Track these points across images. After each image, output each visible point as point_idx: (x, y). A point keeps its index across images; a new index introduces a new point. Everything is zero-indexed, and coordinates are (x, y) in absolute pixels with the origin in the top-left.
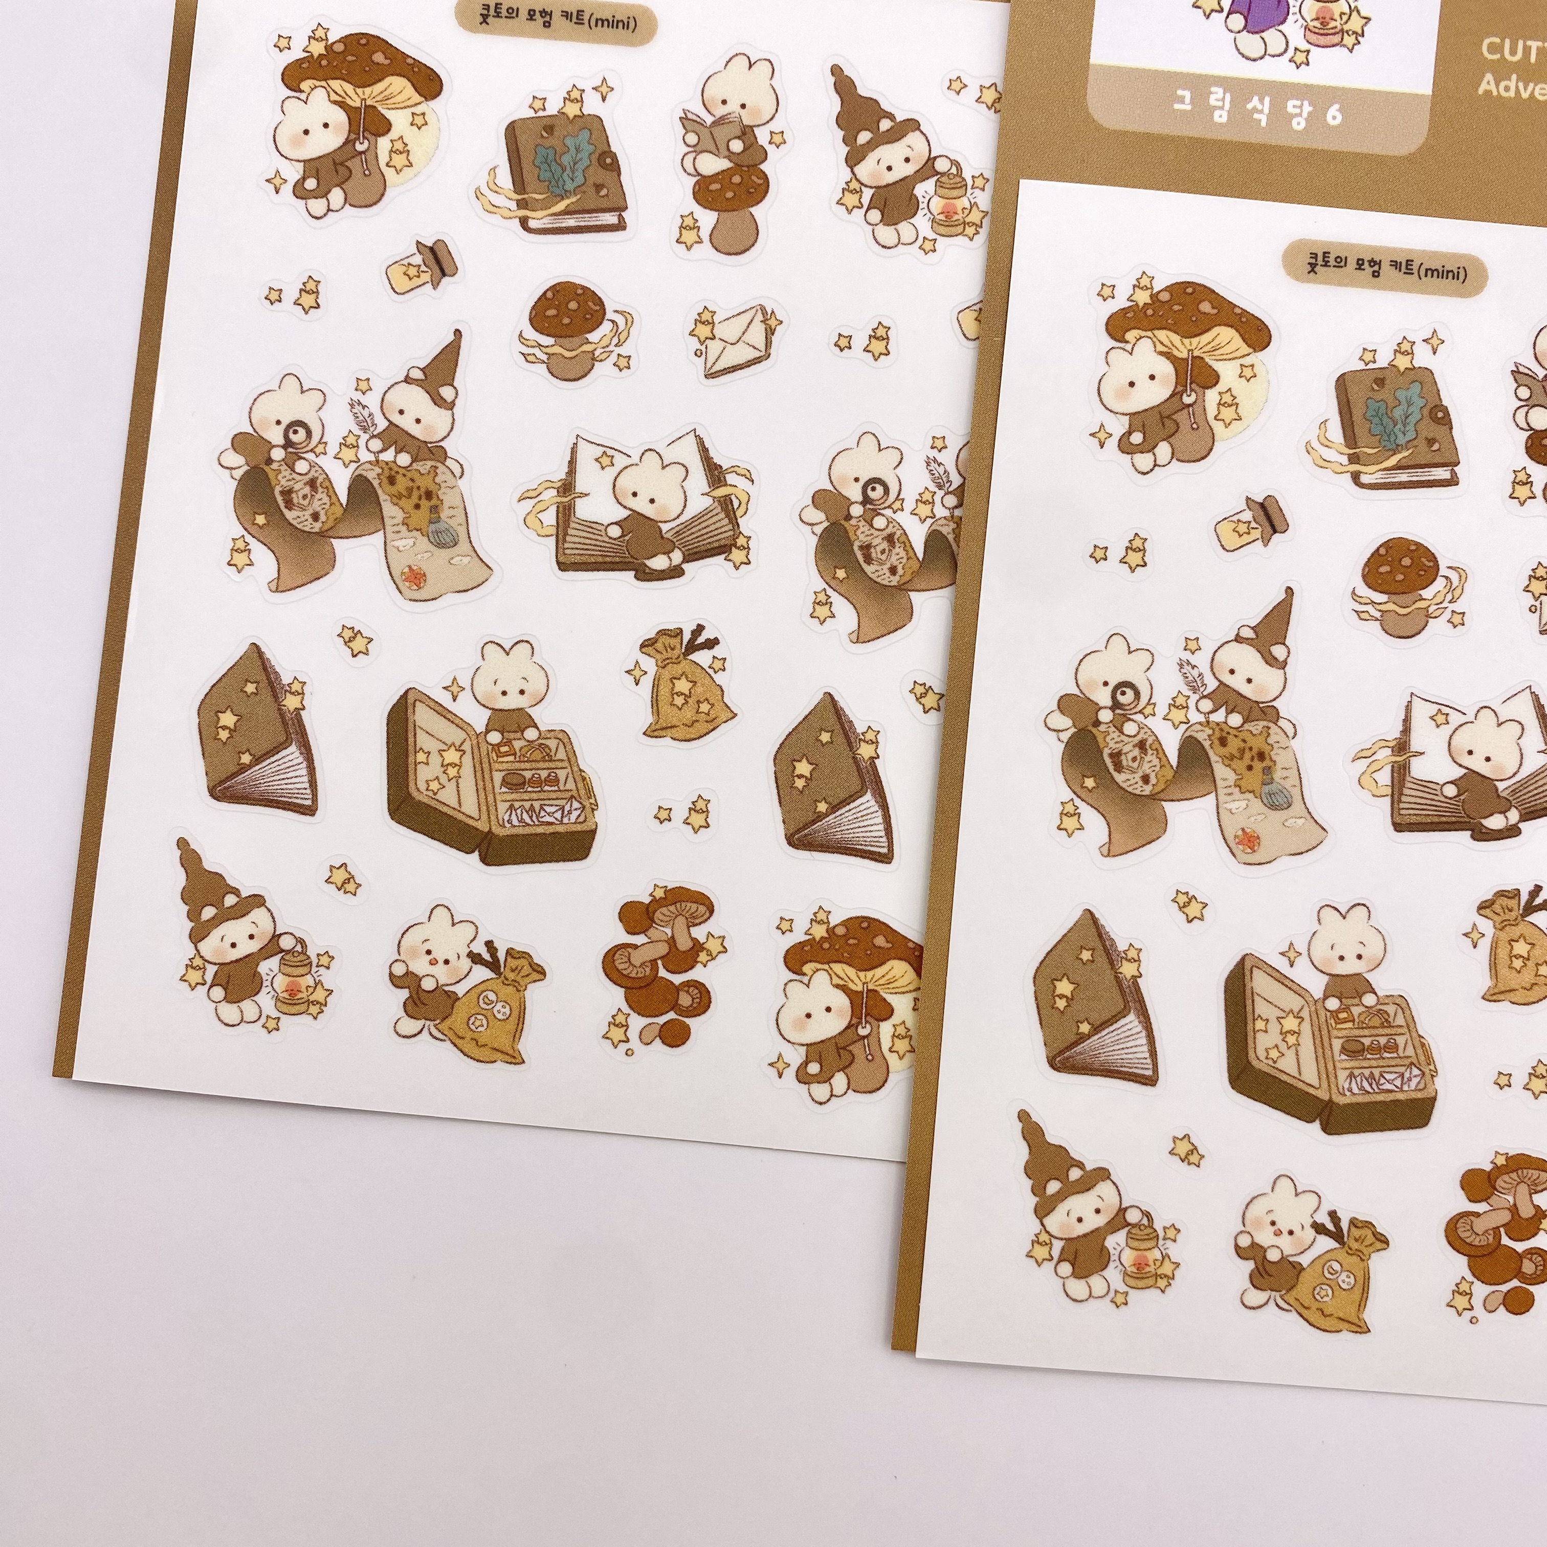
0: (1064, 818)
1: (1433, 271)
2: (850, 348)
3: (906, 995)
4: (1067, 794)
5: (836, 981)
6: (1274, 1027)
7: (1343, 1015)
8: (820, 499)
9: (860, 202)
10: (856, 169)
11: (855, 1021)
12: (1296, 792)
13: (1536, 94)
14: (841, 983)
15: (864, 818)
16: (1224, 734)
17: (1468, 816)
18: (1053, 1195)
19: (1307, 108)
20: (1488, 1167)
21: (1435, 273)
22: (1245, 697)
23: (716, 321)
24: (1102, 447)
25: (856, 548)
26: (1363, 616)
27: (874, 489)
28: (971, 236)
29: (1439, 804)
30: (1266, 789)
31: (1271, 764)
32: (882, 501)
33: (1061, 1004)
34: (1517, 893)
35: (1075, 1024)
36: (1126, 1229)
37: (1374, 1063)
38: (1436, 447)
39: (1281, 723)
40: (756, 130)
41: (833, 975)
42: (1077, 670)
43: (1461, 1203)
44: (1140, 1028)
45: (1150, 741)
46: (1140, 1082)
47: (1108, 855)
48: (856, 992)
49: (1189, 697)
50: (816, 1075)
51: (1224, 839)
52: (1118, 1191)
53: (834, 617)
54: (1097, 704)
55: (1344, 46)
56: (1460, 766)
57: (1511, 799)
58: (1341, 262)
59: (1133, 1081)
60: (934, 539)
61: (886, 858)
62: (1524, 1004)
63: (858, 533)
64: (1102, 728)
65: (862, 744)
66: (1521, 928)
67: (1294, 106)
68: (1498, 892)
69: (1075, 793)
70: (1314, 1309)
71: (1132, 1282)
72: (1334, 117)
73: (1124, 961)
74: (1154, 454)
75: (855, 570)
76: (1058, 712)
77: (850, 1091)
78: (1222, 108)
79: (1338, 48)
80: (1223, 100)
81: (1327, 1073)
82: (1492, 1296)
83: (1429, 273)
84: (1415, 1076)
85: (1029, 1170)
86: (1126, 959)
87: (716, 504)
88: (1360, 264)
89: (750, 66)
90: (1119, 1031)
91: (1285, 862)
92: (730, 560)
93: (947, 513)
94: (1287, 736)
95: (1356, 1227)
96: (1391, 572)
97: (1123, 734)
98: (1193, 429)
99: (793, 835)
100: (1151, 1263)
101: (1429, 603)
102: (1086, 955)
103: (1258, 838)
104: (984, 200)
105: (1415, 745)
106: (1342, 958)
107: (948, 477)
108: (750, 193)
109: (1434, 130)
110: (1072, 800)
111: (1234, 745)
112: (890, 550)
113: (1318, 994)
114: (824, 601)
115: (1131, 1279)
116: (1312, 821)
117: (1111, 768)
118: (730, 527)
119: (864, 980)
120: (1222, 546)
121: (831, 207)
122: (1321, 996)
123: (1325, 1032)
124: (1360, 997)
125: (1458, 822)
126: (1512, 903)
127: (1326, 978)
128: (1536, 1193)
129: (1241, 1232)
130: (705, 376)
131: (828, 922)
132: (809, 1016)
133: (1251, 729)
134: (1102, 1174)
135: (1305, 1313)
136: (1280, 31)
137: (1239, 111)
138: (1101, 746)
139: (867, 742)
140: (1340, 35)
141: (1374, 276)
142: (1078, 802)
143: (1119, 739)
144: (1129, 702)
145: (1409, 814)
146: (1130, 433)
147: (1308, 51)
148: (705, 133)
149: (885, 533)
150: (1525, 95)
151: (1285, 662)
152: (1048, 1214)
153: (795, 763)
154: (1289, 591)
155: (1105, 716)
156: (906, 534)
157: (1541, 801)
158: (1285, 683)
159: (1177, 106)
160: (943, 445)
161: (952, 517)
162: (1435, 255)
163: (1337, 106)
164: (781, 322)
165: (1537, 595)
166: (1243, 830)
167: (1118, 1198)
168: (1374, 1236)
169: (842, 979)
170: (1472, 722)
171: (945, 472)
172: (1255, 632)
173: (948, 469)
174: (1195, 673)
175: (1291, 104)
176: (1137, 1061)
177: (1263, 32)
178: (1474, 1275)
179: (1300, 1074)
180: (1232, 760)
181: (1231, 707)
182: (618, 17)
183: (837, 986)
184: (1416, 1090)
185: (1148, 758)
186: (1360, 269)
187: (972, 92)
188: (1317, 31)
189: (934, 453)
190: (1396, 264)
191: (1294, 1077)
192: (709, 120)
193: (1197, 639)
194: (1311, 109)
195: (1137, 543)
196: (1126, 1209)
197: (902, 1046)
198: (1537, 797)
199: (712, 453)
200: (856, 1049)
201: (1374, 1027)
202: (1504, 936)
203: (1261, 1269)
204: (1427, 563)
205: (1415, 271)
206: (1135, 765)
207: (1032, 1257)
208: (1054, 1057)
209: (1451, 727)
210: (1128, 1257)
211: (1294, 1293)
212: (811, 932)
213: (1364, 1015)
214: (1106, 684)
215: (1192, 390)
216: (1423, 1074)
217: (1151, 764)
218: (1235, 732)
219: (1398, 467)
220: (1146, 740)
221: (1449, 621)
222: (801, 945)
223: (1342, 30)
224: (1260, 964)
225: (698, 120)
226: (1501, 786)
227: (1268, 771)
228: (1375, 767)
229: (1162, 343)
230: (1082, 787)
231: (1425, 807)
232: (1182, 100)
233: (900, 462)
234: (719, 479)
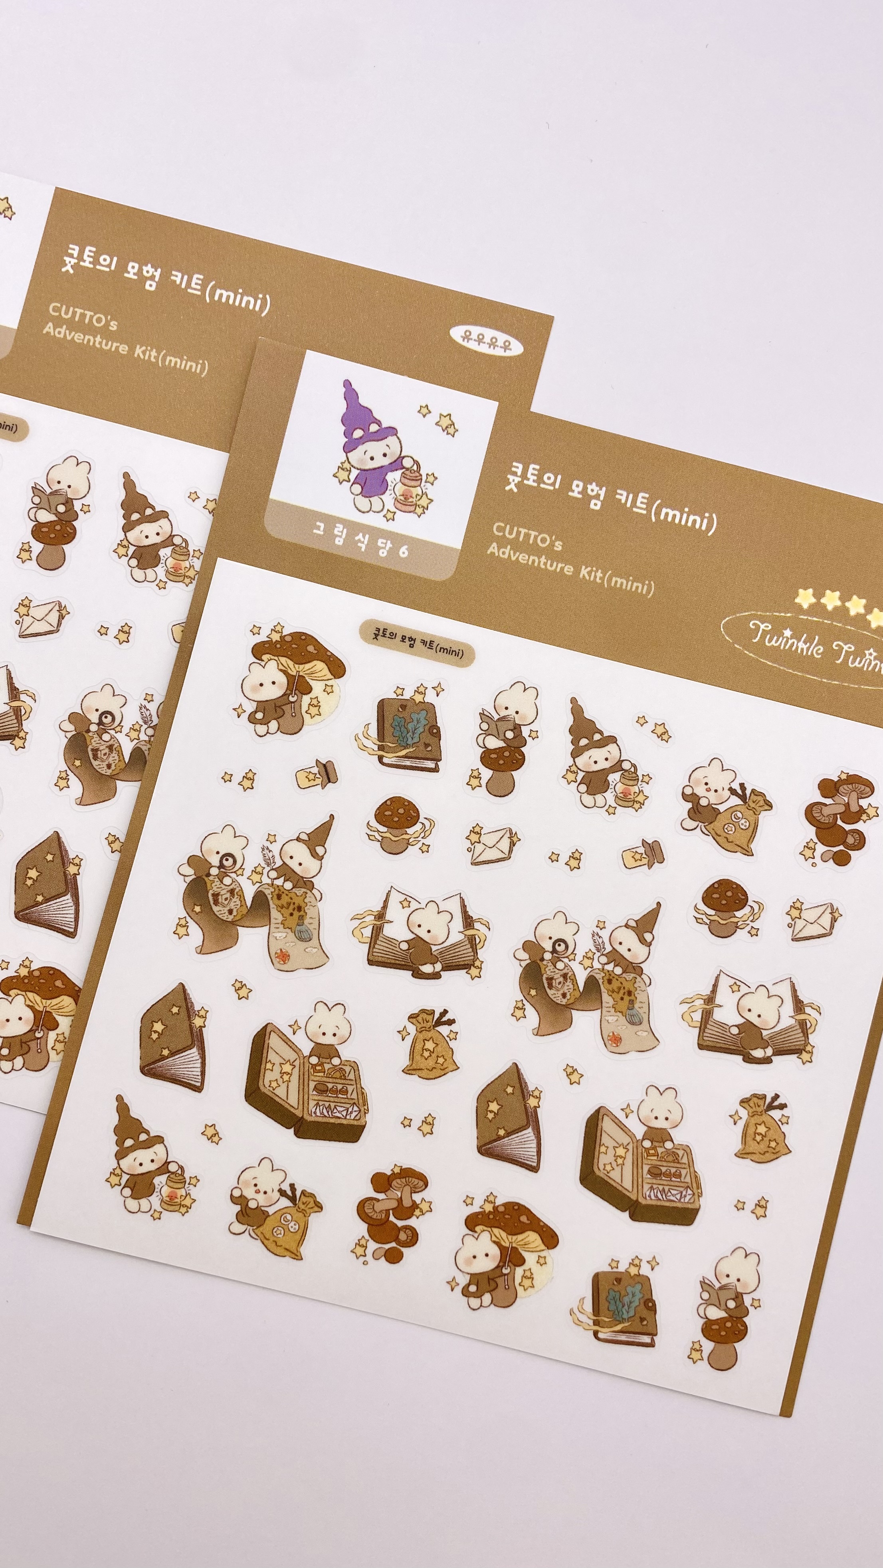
0: (179, 927)
1: (444, 649)
2: (106, 634)
3: (68, 1017)
4: (183, 914)
5: (28, 1003)
6: (277, 1069)
7: (318, 1068)
8: (73, 718)
9: (127, 553)
10: (128, 534)
11: (34, 1028)
12: (315, 933)
13: (520, 559)
14: (31, 1004)
15: (64, 909)
16: (281, 893)
17: (412, 962)
18: (128, 1148)
19: (389, 545)
20: (389, 1173)
21: (445, 651)
22: (296, 873)
23: (31, 606)
24: (239, 717)
25: (89, 749)
26: (371, 837)
27: (106, 717)
28: (187, 584)
29: (396, 952)
30: (299, 928)
31: (304, 914)
32: (110, 725)
33: (155, 1036)
34: (433, 1012)
35: (160, 1049)
36: (168, 1175)
37: (332, 1099)
38: (429, 749)
39: (314, 891)
40: (74, 502)
41: (27, 999)
42: (203, 842)
43: (369, 1192)
44: (198, 1057)
45: (237, 890)
46: (192, 1089)
47: (200, 953)
48: (39, 1011)
49: (264, 868)
50: (5, 1056)
51: (269, 953)
52: (167, 1151)
53: (69, 787)
54: (210, 864)
55: (416, 513)
56: (413, 933)
57: (439, 956)
58: (393, 636)
59: (188, 1088)
60: (137, 753)
61: (72, 935)
62: (426, 1079)
63: (93, 741)
64: (211, 878)
65: (71, 864)
66: (432, 1033)
67: (382, 543)
68: (422, 1010)
69: (188, 914)
70: (271, 1239)
71: (166, 1206)
72: (404, 552)
73: (196, 1016)
74: (268, 726)
75: (87, 763)
76: (187, 864)
77: (24, 1069)
78: (340, 537)
79: (412, 513)
80: (342, 532)
81: (303, 1101)
82: (378, 1251)
83: (442, 650)
84: (355, 1111)
85: (116, 1130)
86: (198, 1016)
87: (11, 710)
88: (403, 639)
89: (78, 464)
90: (186, 1057)
91: (302, 972)
92: (13, 744)
93: (147, 739)
94: (316, 900)
95: (305, 1195)
96: (391, 815)
97: (222, 883)
98: (292, 716)
99: (19, 912)
100: (179, 1197)
101: (410, 836)
102: (175, 1010)
103: (289, 956)
104: (197, 564)
105: (388, 917)
106: (324, 1034)
107: (151, 717)
108: (65, 537)
109: (458, 571)
110: (185, 917)
111: (285, 899)
112: (109, 754)
113: (306, 1053)
114: (64, 777)
115: (166, 1205)
116: (322, 951)
117: (212, 902)
118: (17, 725)
119: (45, 1005)
120: (298, 784)
121: (109, 553)
122: (308, 1054)
123: (306, 1076)
124: (331, 1059)
125: (405, 965)
126: (429, 1018)
127: (313, 1044)
128: (415, 1193)
129: (236, 1187)
130: (19, 636)
131: (30, 967)
132: (8, 1020)
133: (296, 892)
134: (159, 1140)
135: (266, 1242)
136: (381, 499)
137: (350, 539)
138: (208, 889)
139: (74, 864)
140: (414, 507)
141: (410, 647)
142: (188, 919)
143: (220, 886)
144: (229, 865)
145: (378, 955)
146: (256, 712)
147: (395, 513)
148: (45, 498)
149: (108, 744)
150: (514, 558)
151: (322, 857)
152: (123, 1158)
153: (29, 870)
154: (332, 817)
155: (214, 871)
156: (120, 746)
157: (456, 961)
158: (321, 868)
159: (315, 531)
160: (151, 699)
161: (150, 741)
162: (446, 640)
163: (406, 547)
164: (69, 613)
165: (473, 842)
166: (281, 950)
167: (166, 1155)
168: (315, 1203)
169: (32, 1002)
170: (423, 909)
171: (150, 714)
172: (309, 837)
173: (152, 714)
174: (270, 855)
175: (380, 541)
176: (193, 1076)
177: (371, 497)
178: (370, 1236)
179: (287, 1099)
180: (282, 908)
181: (286, 879)
182: (7, 423)
183: (28, 1006)
184: (354, 1119)
185: (234, 900)
186: (403, 641)
187: (202, 502)
188: (401, 502)
189: (145, 703)
190: (424, 642)
191: (284, 1100)
192: (48, 491)
193: (275, 835)
194: (391, 546)
195: (250, 775)
196: (169, 1162)
197: (60, 1047)
198: (454, 958)
199: (14, 681)
200: (33, 1044)
201: (336, 1078)
202: (421, 1037)
203: (244, 1212)
204: (413, 814)
205: (434, 648)
206: (226, 902)
207: (109, 1182)
208: (144, 1067)
209: (412, 909)
210: (166, 1191)
211: (261, 1229)
212: (19, 971)
213: (331, 1070)
214: (218, 853)
215: (295, 694)
216: (360, 1111)
217: (235, 904)
218: (287, 892)
219: (406, 757)
220: (235, 889)
221: (420, 849)
222: (12, 978)
223: (416, 504)
224: (276, 1030)
225: (42, 490)
226: (434, 948)
227: (301, 918)
228: (363, 925)
229: (282, 664)
230: (193, 911)
231: (388, 953)
232: (318, 528)
233: (124, 705)
234: (16, 696)
